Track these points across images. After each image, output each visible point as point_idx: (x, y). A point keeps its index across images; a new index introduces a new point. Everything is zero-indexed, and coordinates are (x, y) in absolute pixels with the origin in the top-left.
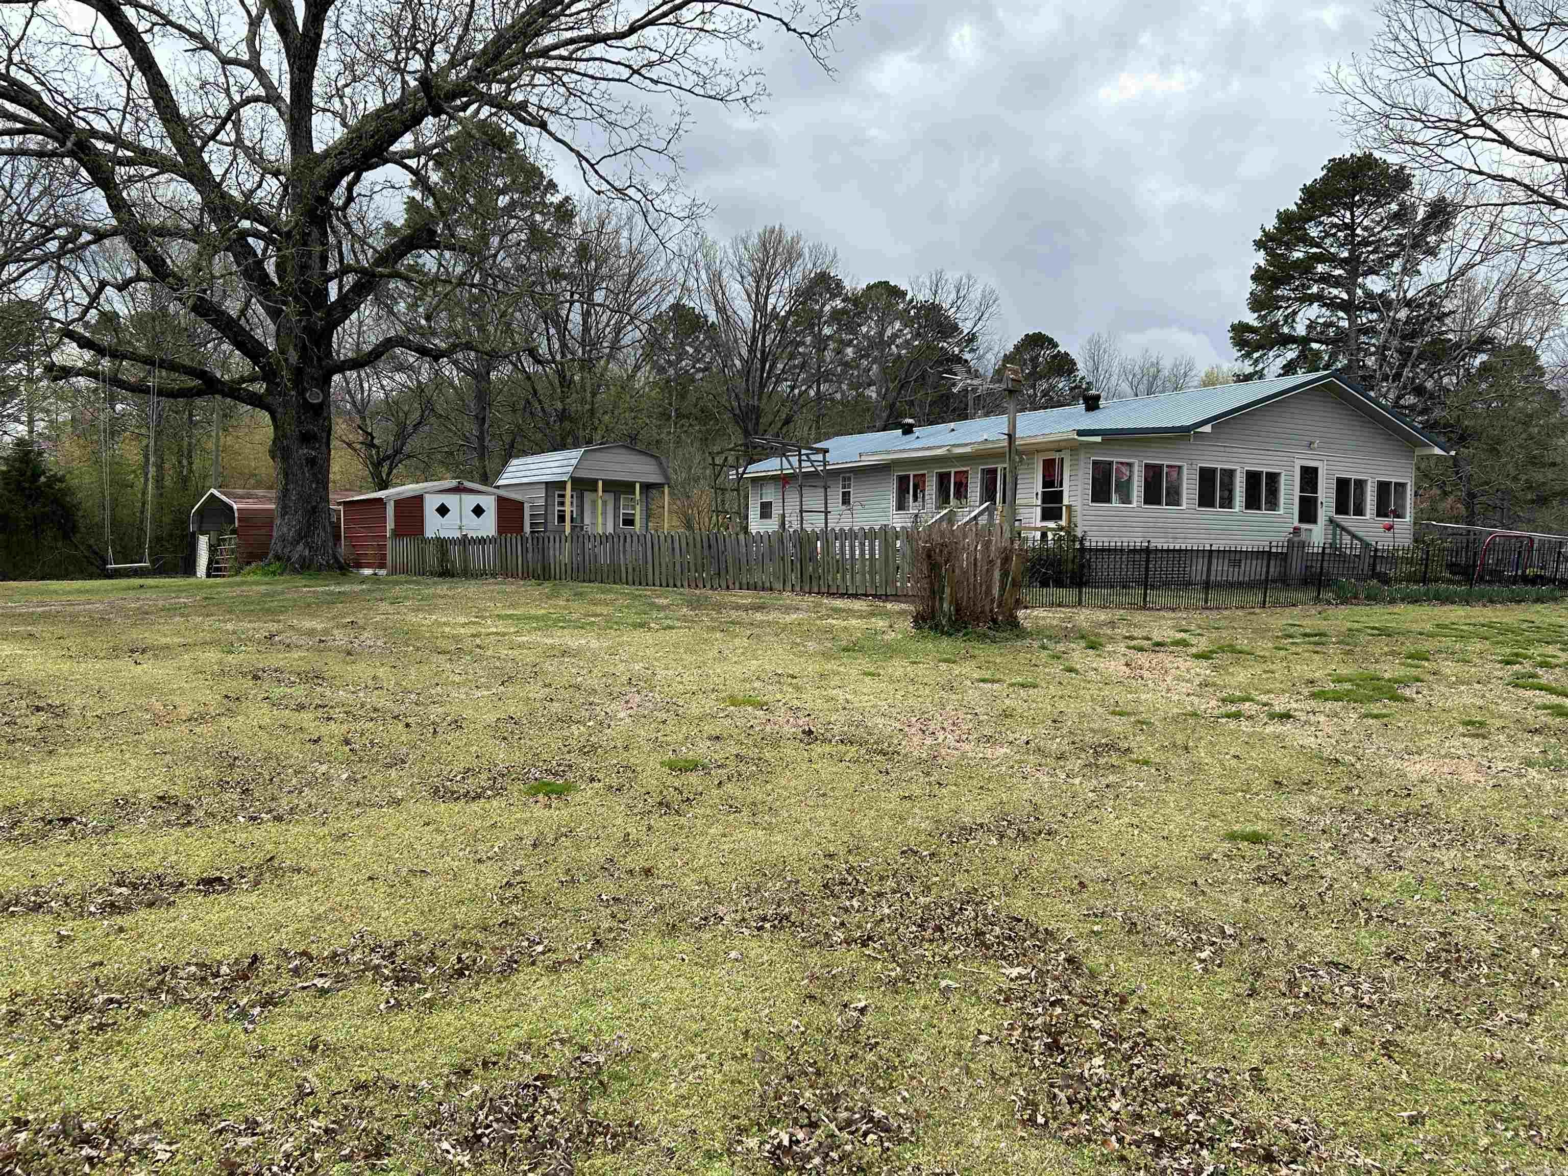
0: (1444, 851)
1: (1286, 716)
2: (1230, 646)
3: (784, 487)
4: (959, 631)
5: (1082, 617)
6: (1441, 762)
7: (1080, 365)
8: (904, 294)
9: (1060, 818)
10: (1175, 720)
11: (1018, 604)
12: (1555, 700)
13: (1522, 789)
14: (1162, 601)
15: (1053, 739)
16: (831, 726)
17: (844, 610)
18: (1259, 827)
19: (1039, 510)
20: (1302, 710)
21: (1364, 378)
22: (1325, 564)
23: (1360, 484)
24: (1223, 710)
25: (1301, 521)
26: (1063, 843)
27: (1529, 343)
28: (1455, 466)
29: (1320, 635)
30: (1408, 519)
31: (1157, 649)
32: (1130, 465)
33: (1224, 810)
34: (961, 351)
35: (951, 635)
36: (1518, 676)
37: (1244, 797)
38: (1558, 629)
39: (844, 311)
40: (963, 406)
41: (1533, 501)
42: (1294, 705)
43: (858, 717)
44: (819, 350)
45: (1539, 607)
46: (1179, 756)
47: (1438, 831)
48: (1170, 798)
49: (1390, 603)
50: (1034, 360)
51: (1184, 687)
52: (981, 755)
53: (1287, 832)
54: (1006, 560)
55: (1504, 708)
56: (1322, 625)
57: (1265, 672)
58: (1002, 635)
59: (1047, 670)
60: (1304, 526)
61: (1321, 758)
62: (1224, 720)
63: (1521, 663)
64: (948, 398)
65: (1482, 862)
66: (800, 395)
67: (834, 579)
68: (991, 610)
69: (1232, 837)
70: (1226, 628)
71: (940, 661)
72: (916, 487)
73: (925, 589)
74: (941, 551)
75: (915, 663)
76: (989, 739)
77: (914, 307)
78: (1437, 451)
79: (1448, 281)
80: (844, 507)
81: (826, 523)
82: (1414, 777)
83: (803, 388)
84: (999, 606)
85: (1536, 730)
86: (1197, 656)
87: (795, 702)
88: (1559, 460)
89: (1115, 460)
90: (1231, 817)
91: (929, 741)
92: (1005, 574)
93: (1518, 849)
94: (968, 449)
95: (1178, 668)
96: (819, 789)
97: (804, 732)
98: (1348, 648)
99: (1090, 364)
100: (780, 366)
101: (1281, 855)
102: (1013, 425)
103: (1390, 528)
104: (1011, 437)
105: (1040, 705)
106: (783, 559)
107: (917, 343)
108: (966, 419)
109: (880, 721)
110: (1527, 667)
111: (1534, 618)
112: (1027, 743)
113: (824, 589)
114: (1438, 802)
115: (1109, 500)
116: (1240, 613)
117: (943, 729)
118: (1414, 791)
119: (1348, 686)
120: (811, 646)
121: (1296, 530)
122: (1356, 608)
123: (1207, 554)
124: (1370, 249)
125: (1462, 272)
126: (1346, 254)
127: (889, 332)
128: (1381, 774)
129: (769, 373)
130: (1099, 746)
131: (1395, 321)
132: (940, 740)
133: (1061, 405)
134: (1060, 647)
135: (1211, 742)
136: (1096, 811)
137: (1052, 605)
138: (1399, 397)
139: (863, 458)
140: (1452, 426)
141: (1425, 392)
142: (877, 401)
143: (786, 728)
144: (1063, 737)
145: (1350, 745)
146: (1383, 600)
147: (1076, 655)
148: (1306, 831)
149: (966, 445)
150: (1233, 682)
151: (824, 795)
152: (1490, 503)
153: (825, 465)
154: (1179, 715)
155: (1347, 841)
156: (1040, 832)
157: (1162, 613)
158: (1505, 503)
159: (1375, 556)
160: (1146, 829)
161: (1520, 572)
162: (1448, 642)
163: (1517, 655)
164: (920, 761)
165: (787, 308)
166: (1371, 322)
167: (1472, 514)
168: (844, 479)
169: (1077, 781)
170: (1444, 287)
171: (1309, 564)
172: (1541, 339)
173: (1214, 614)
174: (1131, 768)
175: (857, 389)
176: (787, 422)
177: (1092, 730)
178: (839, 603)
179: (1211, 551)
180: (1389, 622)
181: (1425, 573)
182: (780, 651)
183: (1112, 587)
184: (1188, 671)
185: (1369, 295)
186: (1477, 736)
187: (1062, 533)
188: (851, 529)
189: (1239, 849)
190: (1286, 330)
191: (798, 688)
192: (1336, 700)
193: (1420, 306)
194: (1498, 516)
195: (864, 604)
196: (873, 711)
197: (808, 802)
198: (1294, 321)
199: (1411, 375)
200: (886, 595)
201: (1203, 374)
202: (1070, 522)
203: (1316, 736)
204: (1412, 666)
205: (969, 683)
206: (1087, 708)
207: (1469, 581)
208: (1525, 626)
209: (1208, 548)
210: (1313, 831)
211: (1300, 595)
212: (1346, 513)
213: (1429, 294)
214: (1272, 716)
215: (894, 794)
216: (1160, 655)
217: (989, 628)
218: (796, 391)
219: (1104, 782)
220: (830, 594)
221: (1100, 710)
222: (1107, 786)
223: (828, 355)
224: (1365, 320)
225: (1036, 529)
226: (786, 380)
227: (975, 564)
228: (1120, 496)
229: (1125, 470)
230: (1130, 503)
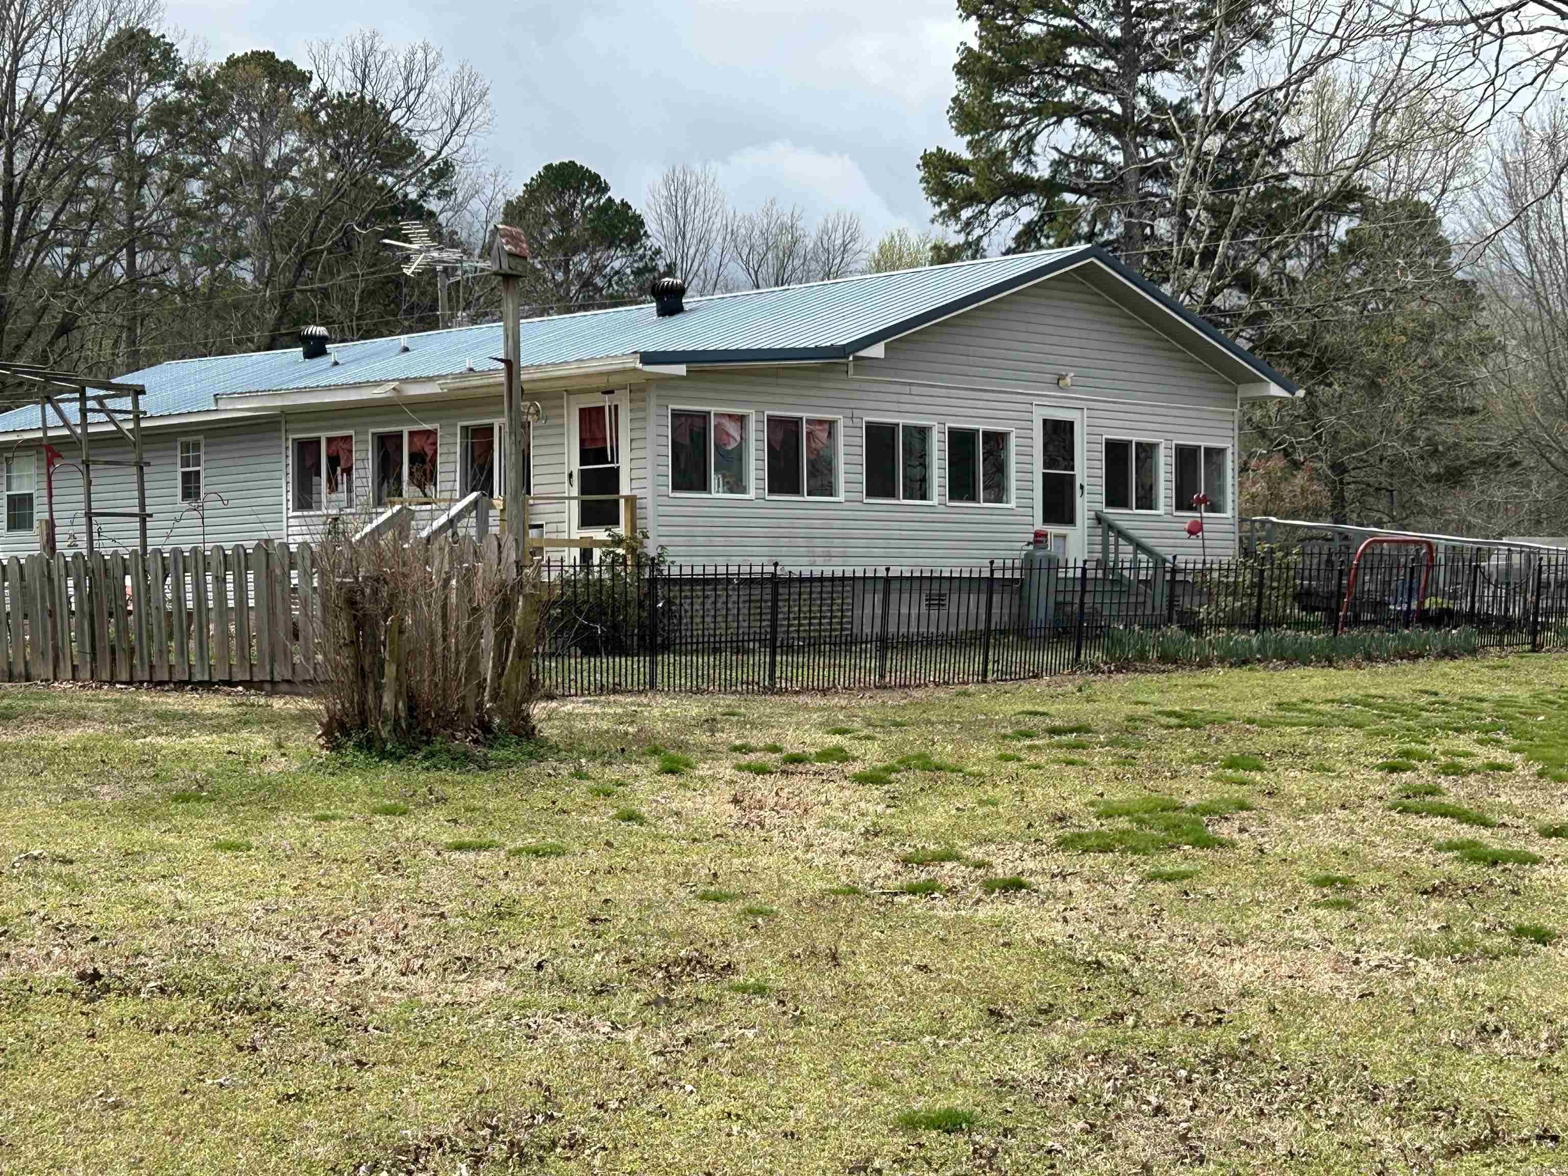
0: (1276, 1121)
1: (1014, 885)
2: (920, 756)
3: (50, 463)
4: (415, 749)
5: (656, 712)
6: (1277, 958)
7: (651, 226)
8: (304, 79)
9: (594, 1112)
10: (815, 905)
11: (533, 690)
12: (1466, 832)
13: (1408, 999)
14: (804, 676)
15: (590, 954)
16: (142, 959)
17: (184, 716)
18: (959, 1100)
19: (575, 506)
20: (1043, 872)
21: (1153, 256)
22: (1088, 599)
23: (1147, 451)
24: (905, 879)
25: (1047, 520)
26: (597, 1162)
27: (1424, 197)
28: (1312, 416)
29: (1078, 730)
30: (1229, 514)
31: (791, 767)
32: (741, 419)
33: (898, 1072)
34: (423, 195)
35: (399, 759)
36: (1412, 792)
37: (935, 1045)
38: (1476, 705)
39: (178, 108)
40: (427, 301)
41: (1438, 478)
42: (1031, 864)
43: (199, 937)
44: (129, 184)
45: (1446, 666)
46: (821, 973)
47: (1267, 1084)
48: (801, 1056)
49: (1201, 666)
50: (564, 215)
51: (838, 839)
52: (447, 998)
53: (1008, 1105)
54: (505, 606)
55: (1386, 851)
56: (1083, 711)
57: (982, 803)
58: (503, 753)
59: (585, 819)
60: (1053, 530)
61: (1072, 961)
62: (905, 899)
63: (1414, 769)
64: (398, 285)
65: (1339, 1138)
66: (93, 275)
67: (164, 652)
68: (479, 706)
69: (910, 1123)
70: (915, 723)
71: (375, 812)
72: (334, 461)
73: (345, 670)
74: (375, 592)
75: (325, 818)
76: (465, 964)
77: (324, 107)
78: (1275, 390)
79: (1287, 84)
80: (186, 505)
81: (144, 536)
82: (1230, 988)
83: (99, 260)
84: (494, 698)
85: (1435, 889)
86: (863, 779)
87: (68, 913)
88: (1479, 403)
89: (714, 409)
90: (910, 1084)
91: (345, 977)
92: (504, 635)
93: (1398, 1109)
94: (433, 389)
95: (828, 802)
96: (108, 1093)
97: (82, 976)
98: (1124, 752)
99: (669, 225)
100: (47, 215)
101: (995, 1152)
102: (514, 341)
103: (1195, 530)
104: (511, 365)
105: (568, 890)
106: (52, 614)
107: (330, 176)
108: (434, 326)
109: (245, 941)
110: (1422, 775)
111: (1439, 685)
112: (540, 967)
113: (142, 674)
114: (1269, 1032)
115: (704, 486)
116: (941, 693)
117: (376, 950)
118: (1231, 1012)
119: (1123, 823)
120: (108, 794)
121: (1040, 538)
122: (1142, 678)
123: (880, 586)
124: (1157, 24)
125: (1310, 69)
126: (1116, 32)
127: (274, 152)
128: (1174, 983)
129: (21, 229)
130: (676, 963)
131: (1201, 156)
132: (367, 974)
133: (617, 301)
134: (612, 773)
135: (880, 944)
136: (662, 1092)
137: (601, 689)
138: (1213, 293)
139: (221, 406)
140: (1305, 346)
141: (1256, 283)
142: (256, 290)
143: (45, 970)
144: (608, 951)
145: (1124, 934)
146: (1190, 662)
147: (643, 787)
148: (1041, 1101)
149: (430, 379)
150: (922, 823)
151: (116, 1106)
152: (1372, 480)
153: (137, 419)
154: (823, 894)
155: (1112, 1115)
156: (554, 1144)
157: (802, 699)
158: (1395, 481)
159: (1173, 582)
160: (754, 1120)
161: (1414, 606)
162: (1293, 735)
163: (1407, 754)
164: (324, 1019)
165: (58, 97)
166: (1160, 155)
167: (1339, 501)
168: (186, 447)
169: (630, 1036)
170: (1280, 95)
171: (1060, 598)
172: (1443, 191)
173: (893, 699)
174: (733, 1001)
175: (212, 264)
176: (65, 329)
177: (665, 934)
178: (173, 701)
179: (888, 580)
180: (1202, 700)
181: (1259, 610)
182: (40, 807)
183: (716, 651)
184: (845, 808)
185: (1158, 105)
186: (1337, 905)
187: (621, 551)
188: (194, 550)
189: (921, 1146)
190: (1017, 167)
191: (73, 884)
192: (1105, 849)
193: (1243, 127)
194: (1383, 505)
195: (227, 701)
196: (232, 923)
197: (82, 1123)
198: (1030, 152)
199: (1231, 253)
200: (272, 682)
201: (875, 249)
202: (633, 528)
203: (1065, 920)
204: (1230, 781)
205: (430, 853)
206: (655, 889)
207: (1333, 622)
208: (1424, 700)
209: (882, 573)
210: (1056, 1099)
211: (1047, 658)
212: (1125, 504)
213: (1257, 106)
214: (989, 887)
215: (266, 1093)
216: (797, 778)
217: (476, 741)
218: (85, 268)
219: (682, 1033)
220: (156, 684)
221: (681, 893)
222: (687, 1041)
223: (150, 195)
224: (1151, 153)
225: (570, 543)
226: (61, 244)
227: (444, 616)
228: (724, 477)
229: (732, 429)
230: (744, 490)
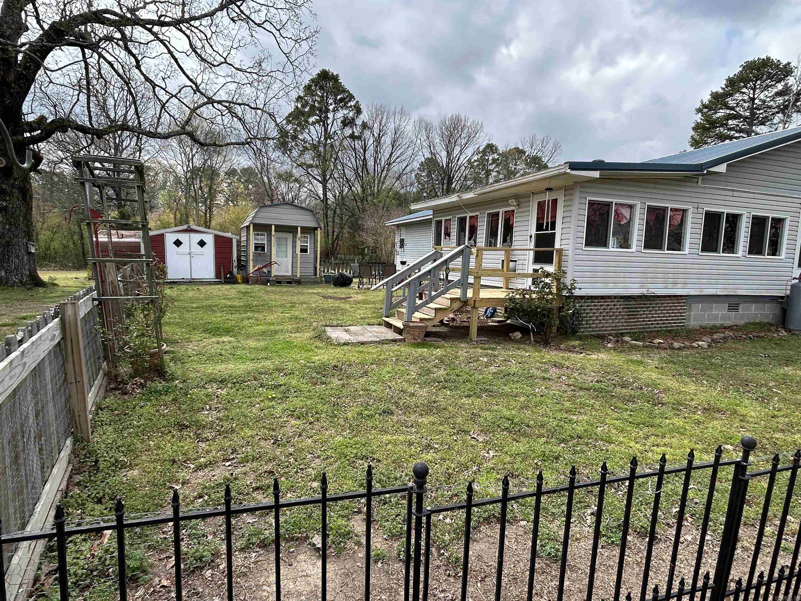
8: (525, 152)
19: (532, 253)
32: (631, 207)
72: (445, 231)
89: (615, 201)
115: (605, 244)
202: (560, 267)
225: (528, 275)
228: (617, 239)
229: (626, 212)
230: (628, 247)
